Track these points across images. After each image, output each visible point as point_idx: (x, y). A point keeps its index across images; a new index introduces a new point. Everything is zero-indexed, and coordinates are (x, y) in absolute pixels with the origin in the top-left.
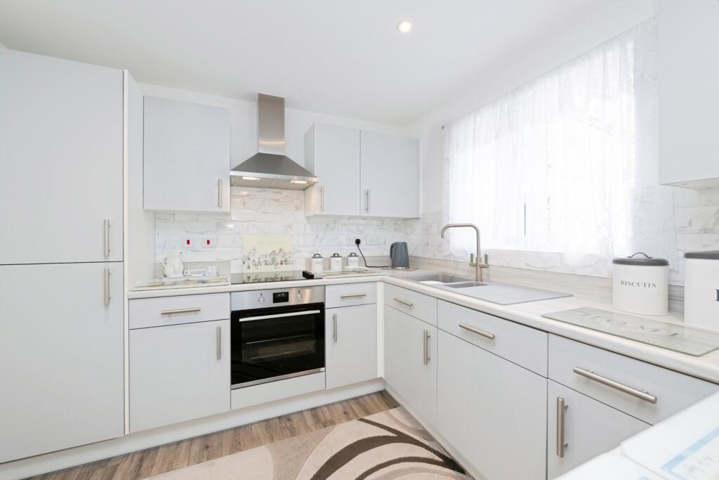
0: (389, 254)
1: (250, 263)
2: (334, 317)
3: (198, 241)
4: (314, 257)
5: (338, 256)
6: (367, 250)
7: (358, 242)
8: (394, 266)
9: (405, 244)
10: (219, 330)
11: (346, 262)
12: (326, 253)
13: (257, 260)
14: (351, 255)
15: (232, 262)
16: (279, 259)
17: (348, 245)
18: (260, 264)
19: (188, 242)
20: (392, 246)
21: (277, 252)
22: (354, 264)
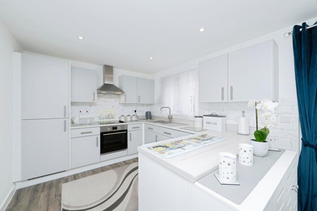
0: (145, 115)
1: (101, 118)
2: (130, 134)
3: (84, 111)
4: (122, 116)
5: (129, 116)
6: (138, 114)
7: (135, 111)
8: (147, 119)
9: (150, 112)
10: (97, 138)
11: (131, 117)
12: (126, 115)
13: (103, 117)
14: (133, 115)
15: (95, 118)
16: (110, 117)
17: (132, 112)
18: (104, 118)
19: (80, 112)
20: (146, 113)
21: (110, 114)
22: (134, 118)
